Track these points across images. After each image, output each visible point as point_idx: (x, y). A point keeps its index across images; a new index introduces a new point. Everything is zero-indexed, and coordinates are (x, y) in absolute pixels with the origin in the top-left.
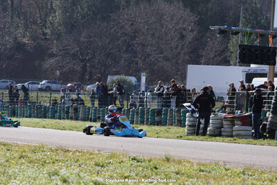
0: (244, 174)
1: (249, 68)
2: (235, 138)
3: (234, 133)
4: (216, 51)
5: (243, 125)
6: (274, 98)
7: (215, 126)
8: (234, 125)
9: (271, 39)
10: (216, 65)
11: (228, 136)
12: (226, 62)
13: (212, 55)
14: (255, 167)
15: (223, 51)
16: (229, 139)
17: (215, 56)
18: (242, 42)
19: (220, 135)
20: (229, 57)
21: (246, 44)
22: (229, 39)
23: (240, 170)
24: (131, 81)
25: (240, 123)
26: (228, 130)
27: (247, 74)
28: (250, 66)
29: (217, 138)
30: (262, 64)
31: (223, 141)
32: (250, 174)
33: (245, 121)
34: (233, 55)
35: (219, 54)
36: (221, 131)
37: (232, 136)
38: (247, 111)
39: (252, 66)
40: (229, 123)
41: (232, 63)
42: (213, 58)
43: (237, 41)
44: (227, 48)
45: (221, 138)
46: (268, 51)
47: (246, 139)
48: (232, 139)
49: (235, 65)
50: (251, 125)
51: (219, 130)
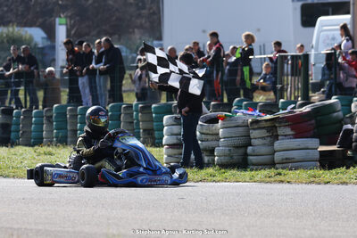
3: (278, 157)
5: (296, 136)
7: (231, 142)
8: (276, 137)
11: (264, 166)
19: (244, 164)
24: (31, 38)
25: (288, 131)
26: (264, 150)
31: (252, 180)
33: (301, 126)
36: (246, 155)
37: (272, 164)
40: (263, 133)
45: (248, 174)
47: (305, 168)
48: (272, 172)
51: (241, 151)
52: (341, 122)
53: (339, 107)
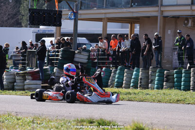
0: (34, 123)
1: (38, 29)
2: (27, 91)
3: (26, 87)
4: (9, 15)
5: (33, 80)
6: (60, 56)
7: (8, 81)
8: (26, 80)
9: (57, 4)
10: (10, 27)
11: (20, 90)
12: (18, 24)
13: (5, 18)
14: (44, 117)
15: (15, 15)
16: (21, 92)
17: (9, 19)
18: (31, 6)
19: (13, 89)
20: (21, 19)
21: (35, 7)
22: (20, 4)
23: (30, 119)
25: (30, 78)
26: (21, 84)
27: (36, 35)
28: (39, 27)
29: (11, 91)
30: (49, 26)
31: (16, 94)
32: (39, 122)
33: (34, 76)
34: (24, 18)
35: (12, 17)
36: (14, 86)
37: (24, 90)
38: (37, 67)
39: (41, 27)
40: (20, 78)
41: (23, 25)
42: (6, 21)
43: (27, 5)
44: (19, 11)
45: (14, 92)
46: (55, 14)
48: (23, 92)
49: (26, 27)
50: (40, 80)
51: (12, 84)
52: (50, 75)
53: (49, 70)
